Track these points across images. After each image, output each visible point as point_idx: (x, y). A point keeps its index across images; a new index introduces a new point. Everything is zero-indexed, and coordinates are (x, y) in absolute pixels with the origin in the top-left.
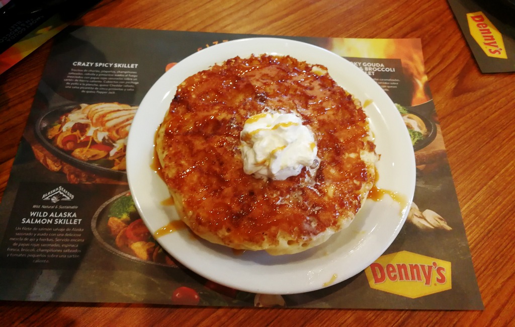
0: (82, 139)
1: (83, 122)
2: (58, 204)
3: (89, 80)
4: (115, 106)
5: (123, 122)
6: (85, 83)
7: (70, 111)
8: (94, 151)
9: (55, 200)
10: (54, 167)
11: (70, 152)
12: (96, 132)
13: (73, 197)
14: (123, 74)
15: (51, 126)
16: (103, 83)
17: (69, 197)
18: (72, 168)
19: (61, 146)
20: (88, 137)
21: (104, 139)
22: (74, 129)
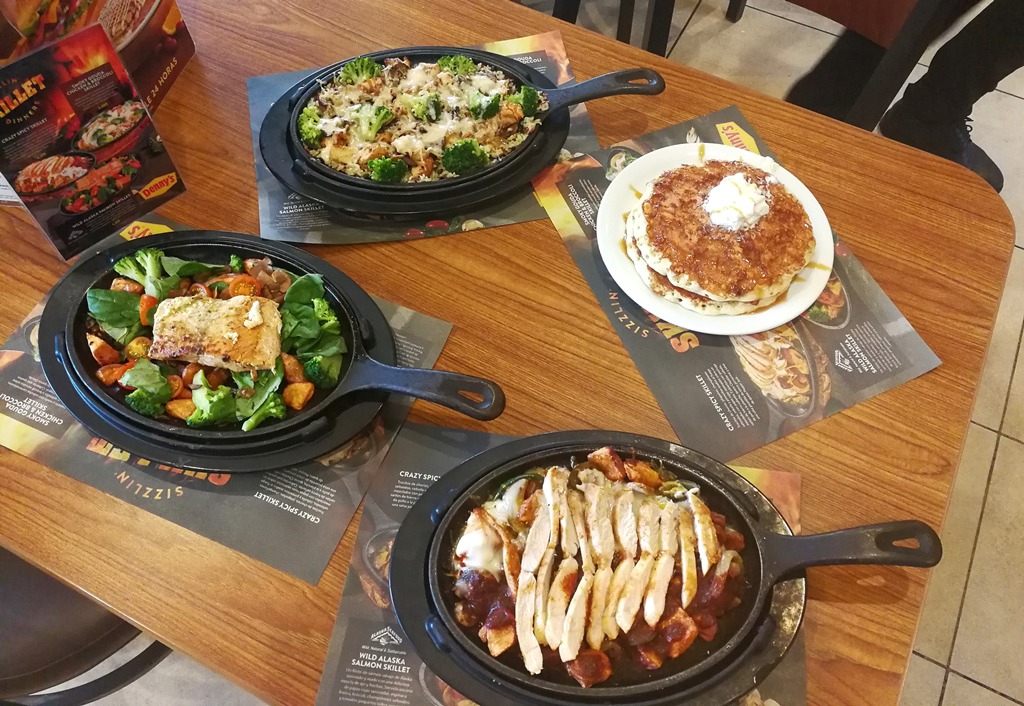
0: (792, 375)
1: (778, 384)
2: (847, 358)
3: (739, 406)
4: (748, 369)
5: (757, 354)
6: (743, 406)
7: (777, 401)
8: (795, 359)
9: (847, 362)
10: (826, 379)
11: (808, 376)
12: (779, 369)
13: (836, 351)
14: (713, 382)
15: (799, 405)
16: (734, 392)
17: (838, 354)
18: (818, 366)
19: (808, 386)
20: (787, 371)
21: (781, 359)
22: (789, 386)
